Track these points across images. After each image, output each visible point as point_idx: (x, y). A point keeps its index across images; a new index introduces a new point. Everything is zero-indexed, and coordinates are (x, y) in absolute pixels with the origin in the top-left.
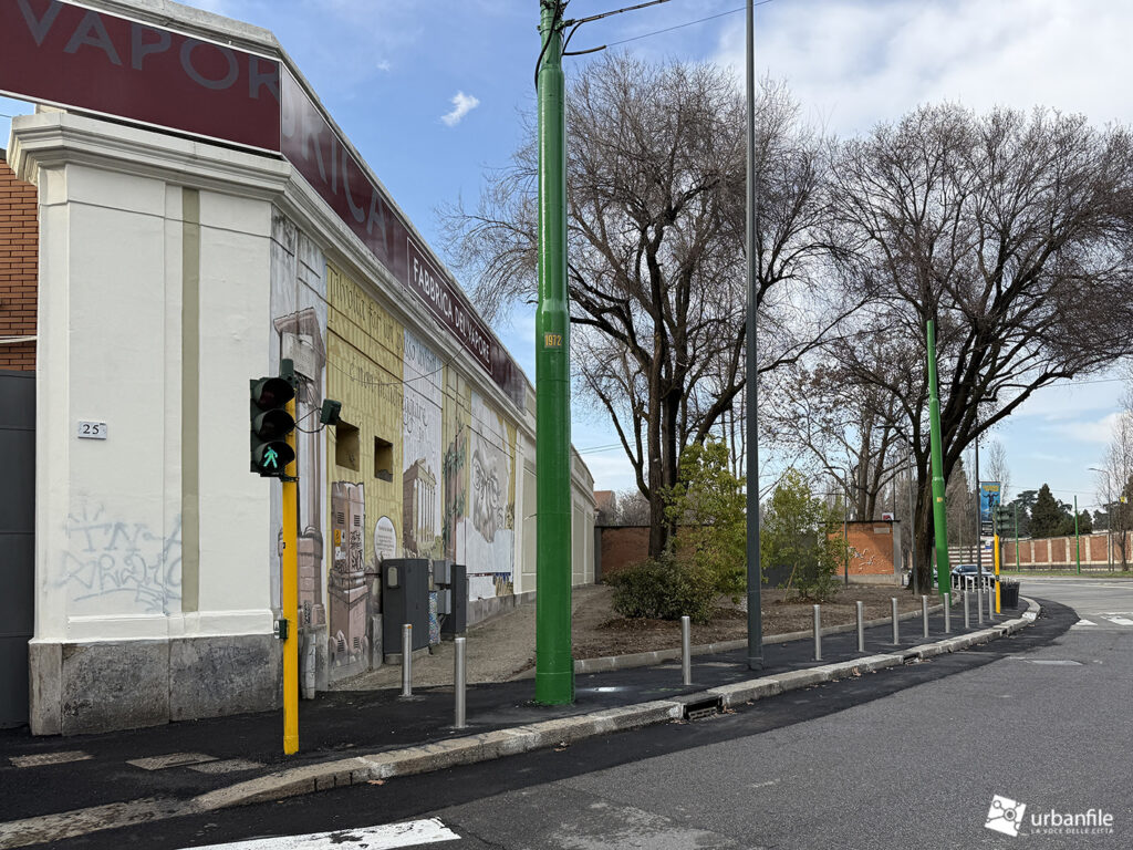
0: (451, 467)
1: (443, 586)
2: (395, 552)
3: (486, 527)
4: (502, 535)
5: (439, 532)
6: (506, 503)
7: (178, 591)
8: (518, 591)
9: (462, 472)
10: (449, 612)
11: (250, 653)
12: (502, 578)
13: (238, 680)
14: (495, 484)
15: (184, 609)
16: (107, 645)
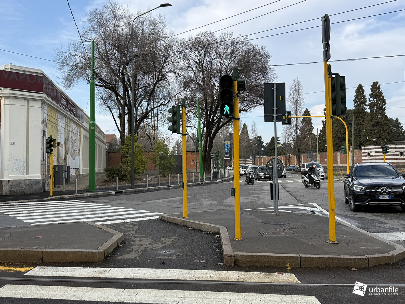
0: (66, 142)
1: (65, 171)
2: (56, 164)
3: (73, 156)
4: (77, 158)
5: (63, 158)
6: (78, 149)
7: (26, 171)
8: (81, 173)
9: (68, 143)
10: (67, 177)
11: (37, 182)
12: (77, 169)
13: (35, 187)
14: (76, 144)
15: (27, 174)
16: (15, 180)
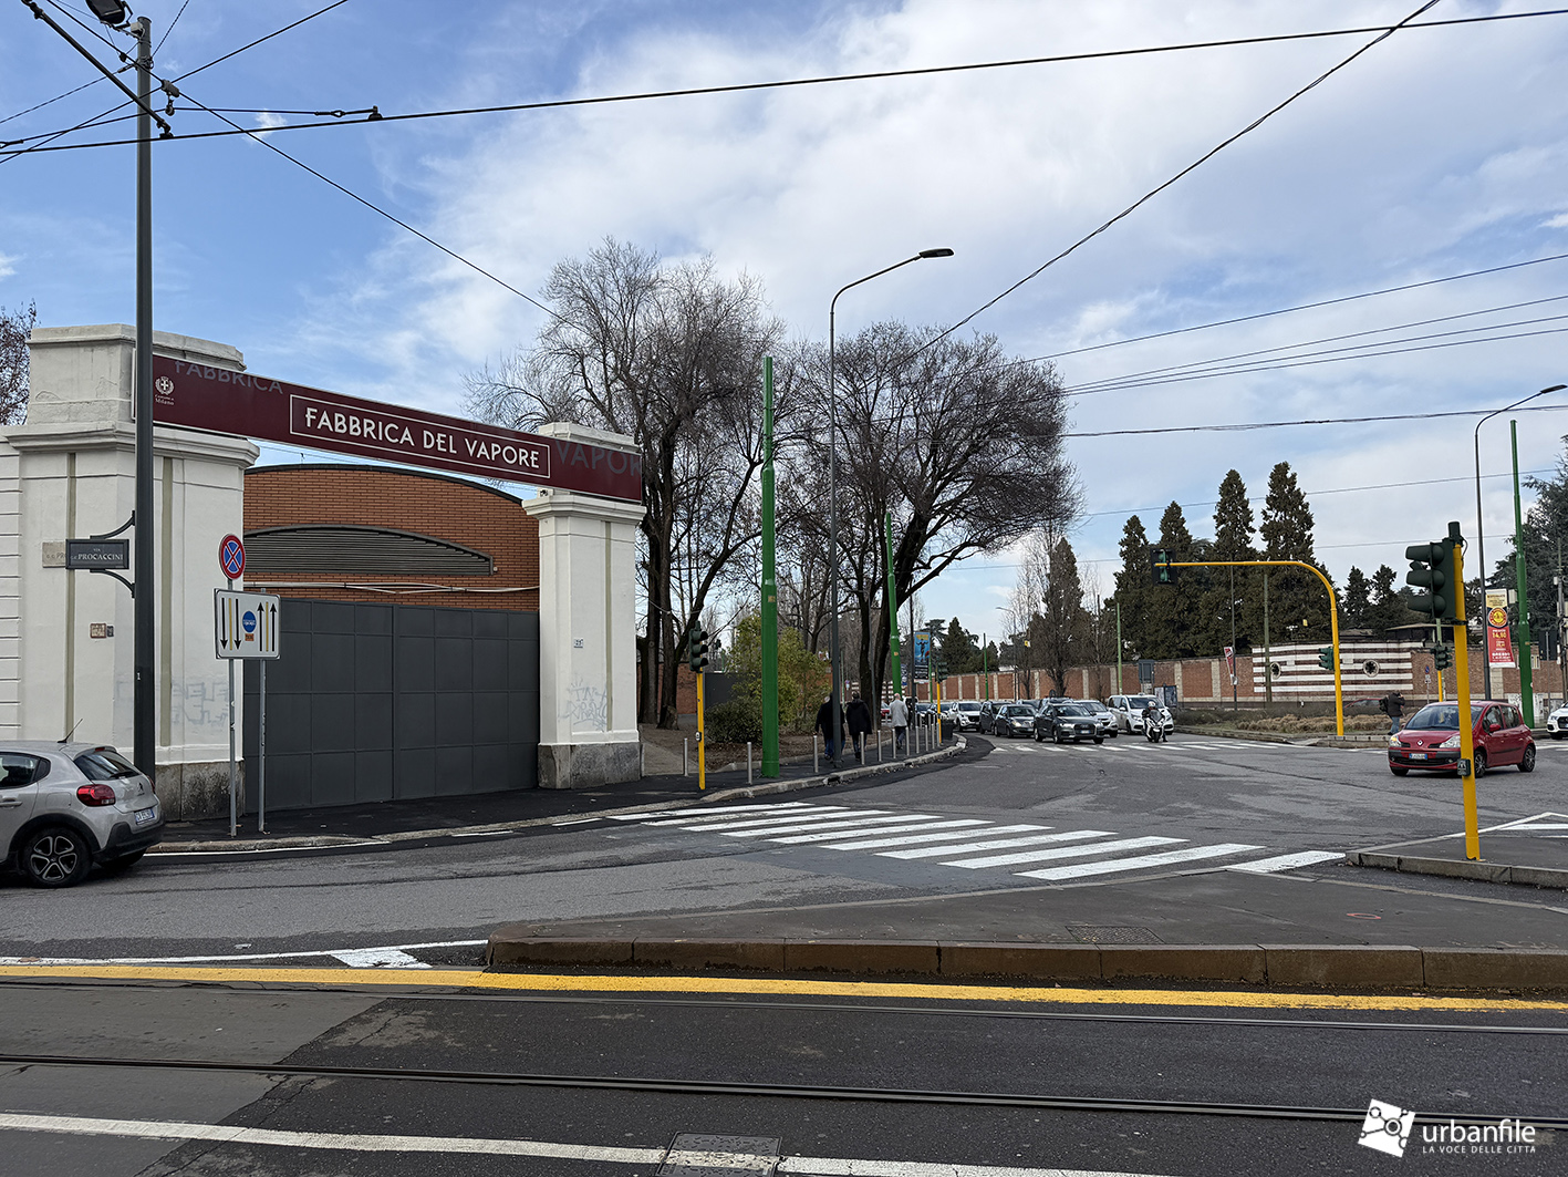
7: (606, 720)
11: (630, 751)
15: (608, 730)
16: (586, 745)
